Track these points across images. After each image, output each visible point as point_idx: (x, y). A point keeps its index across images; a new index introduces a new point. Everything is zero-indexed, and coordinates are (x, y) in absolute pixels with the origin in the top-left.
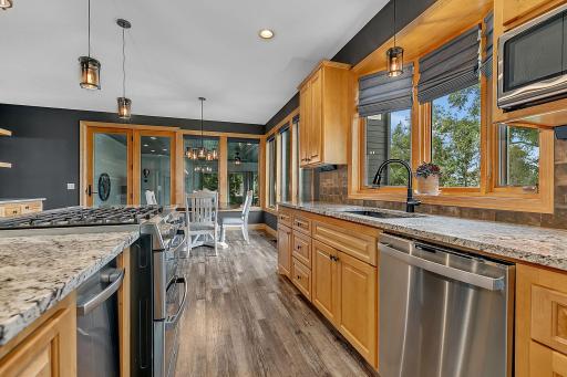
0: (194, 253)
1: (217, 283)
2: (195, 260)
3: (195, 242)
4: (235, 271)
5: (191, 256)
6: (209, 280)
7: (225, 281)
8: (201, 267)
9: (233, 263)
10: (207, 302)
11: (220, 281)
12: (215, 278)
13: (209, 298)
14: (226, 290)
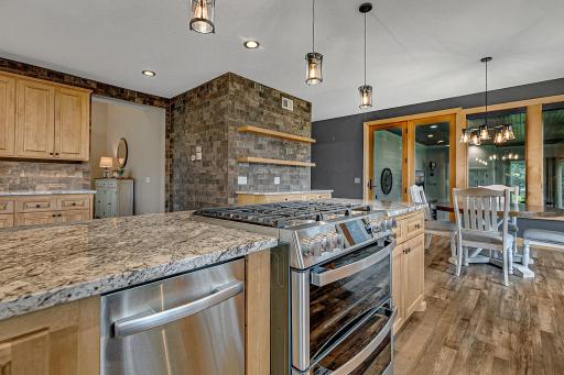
0: (470, 270)
1: (489, 333)
2: (468, 281)
3: (474, 255)
4: (534, 325)
5: (464, 273)
6: (478, 321)
7: (506, 334)
8: (473, 295)
9: (535, 308)
10: (458, 357)
11: (495, 331)
12: (489, 322)
13: (466, 353)
14: (502, 353)
